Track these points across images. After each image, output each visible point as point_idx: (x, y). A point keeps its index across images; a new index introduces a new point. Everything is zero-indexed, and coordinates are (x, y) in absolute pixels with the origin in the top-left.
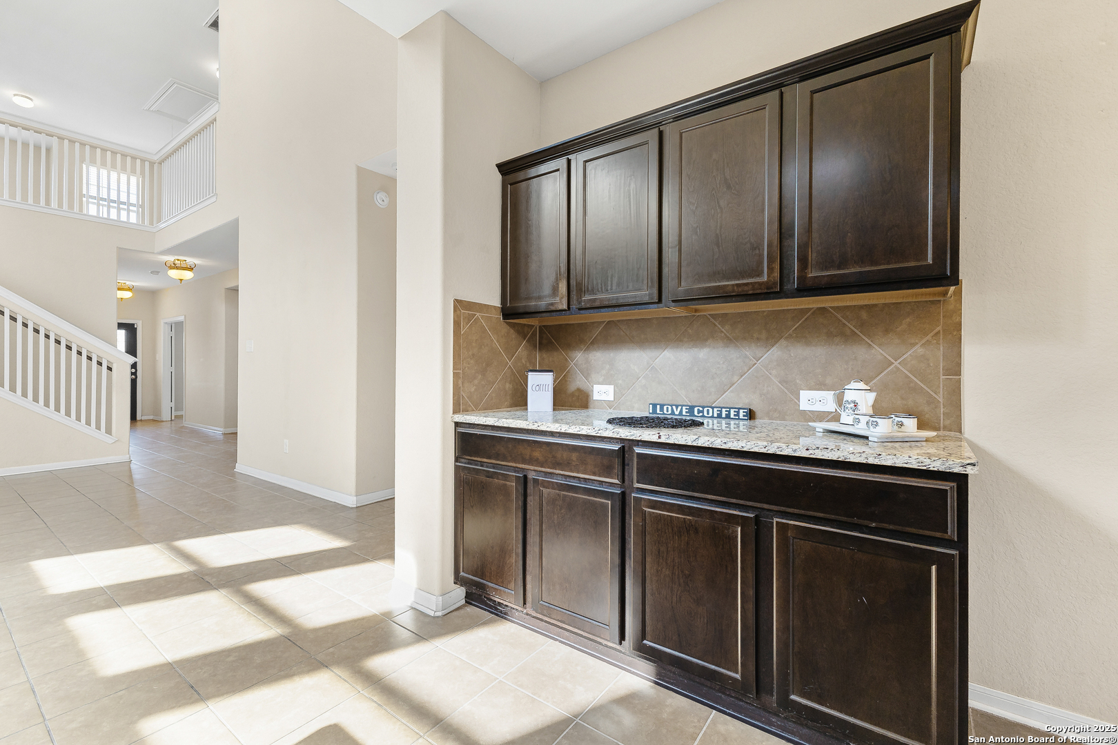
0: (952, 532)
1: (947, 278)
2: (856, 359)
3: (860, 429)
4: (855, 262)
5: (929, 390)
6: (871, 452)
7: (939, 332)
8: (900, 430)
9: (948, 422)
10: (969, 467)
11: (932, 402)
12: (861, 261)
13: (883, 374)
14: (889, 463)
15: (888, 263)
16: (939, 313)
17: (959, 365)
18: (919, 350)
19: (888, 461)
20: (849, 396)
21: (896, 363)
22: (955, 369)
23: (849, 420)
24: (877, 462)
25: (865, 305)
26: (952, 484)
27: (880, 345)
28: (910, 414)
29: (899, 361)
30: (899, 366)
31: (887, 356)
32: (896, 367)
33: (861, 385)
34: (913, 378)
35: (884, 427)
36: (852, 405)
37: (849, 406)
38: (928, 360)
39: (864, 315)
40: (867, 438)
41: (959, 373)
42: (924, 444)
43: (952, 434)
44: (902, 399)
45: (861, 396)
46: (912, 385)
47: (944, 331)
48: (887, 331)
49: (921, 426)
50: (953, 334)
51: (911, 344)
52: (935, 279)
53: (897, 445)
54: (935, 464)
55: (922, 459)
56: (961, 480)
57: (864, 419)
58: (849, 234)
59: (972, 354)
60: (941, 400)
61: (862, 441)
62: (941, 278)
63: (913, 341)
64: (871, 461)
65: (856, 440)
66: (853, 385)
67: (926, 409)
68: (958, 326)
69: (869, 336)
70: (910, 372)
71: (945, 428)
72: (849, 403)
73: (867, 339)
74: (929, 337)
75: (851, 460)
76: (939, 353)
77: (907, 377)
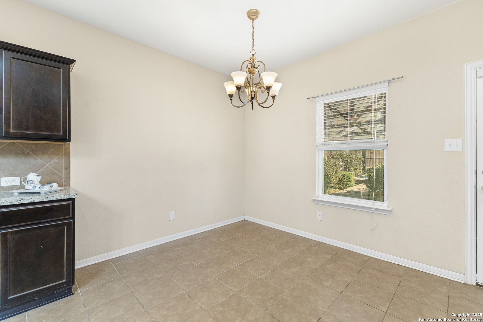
0: (71, 215)
1: (67, 139)
2: (30, 163)
3: (37, 190)
4: (33, 130)
5: (59, 174)
6: (45, 197)
7: (63, 154)
8: (52, 188)
9: (66, 184)
10: (76, 196)
11: (60, 177)
12: (36, 129)
13: (42, 169)
14: (51, 200)
15: (47, 132)
16: (63, 148)
17: (69, 165)
18: (56, 160)
19: (51, 199)
20: (29, 178)
21: (47, 165)
22: (68, 166)
23: (31, 187)
24: (47, 200)
25: (34, 143)
26: (71, 202)
27: (40, 159)
28: (55, 183)
29: (48, 164)
30: (48, 166)
31: (44, 163)
32: (47, 166)
33: (35, 174)
34: (54, 170)
35: (47, 188)
36: (31, 182)
37: (30, 182)
38: (59, 164)
39: (34, 147)
40: (39, 193)
41: (69, 168)
42: (60, 191)
43: (67, 187)
44: (50, 177)
45: (34, 178)
46: (53, 172)
47: (64, 154)
48: (43, 153)
49: (59, 186)
50: (67, 154)
51: (53, 158)
52: (63, 140)
53: (52, 193)
54: (66, 197)
55: (62, 196)
56: (73, 200)
57: (38, 187)
58: (30, 119)
59: (73, 161)
60: (63, 177)
61: (38, 194)
62: (65, 140)
63: (53, 157)
64: (45, 200)
65: (35, 194)
66: (31, 174)
67: (58, 180)
68: (69, 153)
69: (36, 155)
70: (53, 168)
71: (65, 186)
72: (30, 181)
73: (35, 156)
74: (59, 156)
75: (37, 201)
76: (63, 161)
77: (51, 170)
